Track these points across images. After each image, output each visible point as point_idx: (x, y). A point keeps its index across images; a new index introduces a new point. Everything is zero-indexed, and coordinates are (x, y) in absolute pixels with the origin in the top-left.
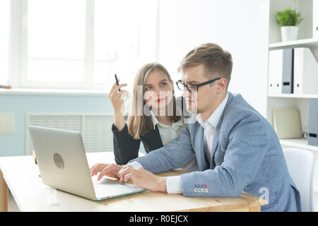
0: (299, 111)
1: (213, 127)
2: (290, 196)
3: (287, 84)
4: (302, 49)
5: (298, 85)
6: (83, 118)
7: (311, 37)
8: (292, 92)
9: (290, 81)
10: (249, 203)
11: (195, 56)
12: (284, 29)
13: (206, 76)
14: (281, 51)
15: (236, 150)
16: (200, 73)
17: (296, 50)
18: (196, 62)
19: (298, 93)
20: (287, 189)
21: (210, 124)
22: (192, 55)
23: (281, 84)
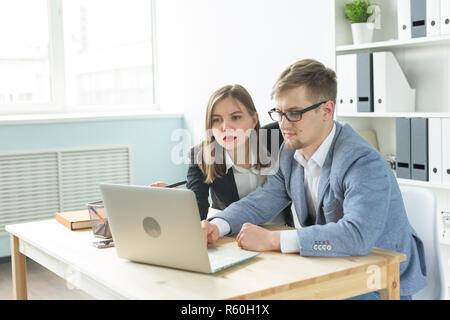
0: (375, 134)
1: (318, 166)
2: (412, 247)
3: (365, 99)
4: (383, 54)
5: (380, 101)
6: (60, 155)
7: (396, 38)
8: (372, 110)
9: (368, 95)
10: (389, 261)
11: (294, 75)
12: (355, 27)
13: (309, 100)
14: (354, 57)
15: (359, 197)
16: (301, 96)
17: (375, 54)
18: (296, 82)
19: (380, 111)
20: (409, 240)
21: (315, 162)
22: (289, 75)
23: (355, 100)
